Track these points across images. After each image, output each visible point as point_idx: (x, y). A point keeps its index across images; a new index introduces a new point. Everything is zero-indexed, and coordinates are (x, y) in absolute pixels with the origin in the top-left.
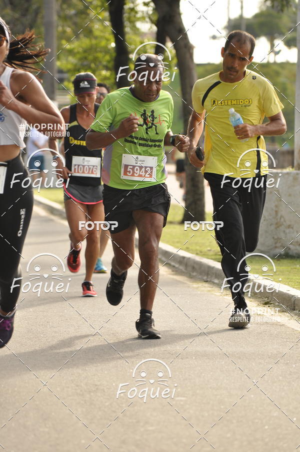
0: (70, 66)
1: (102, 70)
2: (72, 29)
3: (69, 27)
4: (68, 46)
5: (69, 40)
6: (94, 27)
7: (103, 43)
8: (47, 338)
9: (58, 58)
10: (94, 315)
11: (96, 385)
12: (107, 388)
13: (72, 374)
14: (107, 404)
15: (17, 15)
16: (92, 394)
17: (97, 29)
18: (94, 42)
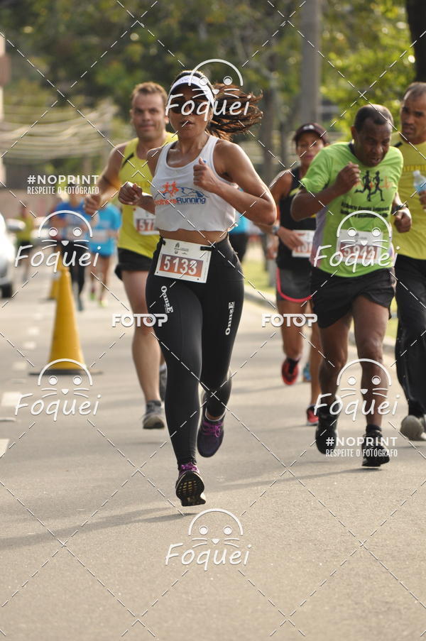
0: (341, 94)
1: (394, 99)
2: (345, 35)
3: (341, 32)
4: (339, 63)
5: (340, 53)
6: (381, 30)
7: (395, 57)
8: (307, 526)
9: (323, 82)
10: (381, 490)
11: (387, 603)
12: (405, 608)
13: (348, 585)
14: (405, 633)
15: (258, 15)
16: (381, 617)
17: (385, 34)
18: (380, 55)
